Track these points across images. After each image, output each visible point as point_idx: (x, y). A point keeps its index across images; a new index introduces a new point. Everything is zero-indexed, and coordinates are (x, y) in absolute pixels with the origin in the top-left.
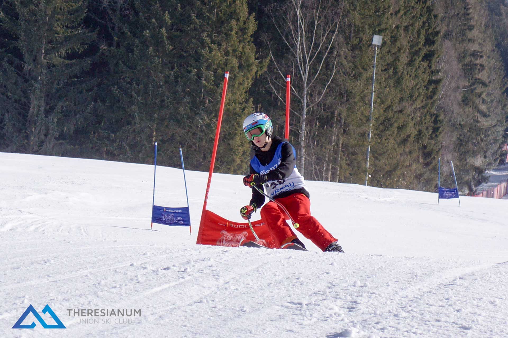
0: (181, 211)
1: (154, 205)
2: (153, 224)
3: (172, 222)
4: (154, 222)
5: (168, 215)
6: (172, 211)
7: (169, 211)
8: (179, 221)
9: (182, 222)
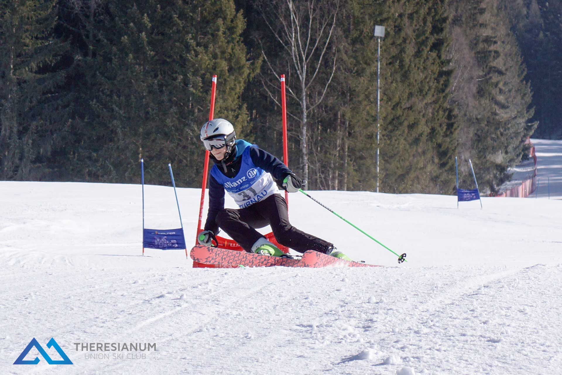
0: (174, 233)
1: (145, 228)
3: (166, 246)
4: (145, 247)
5: (160, 238)
7: (162, 234)
8: (173, 244)
9: (177, 245)
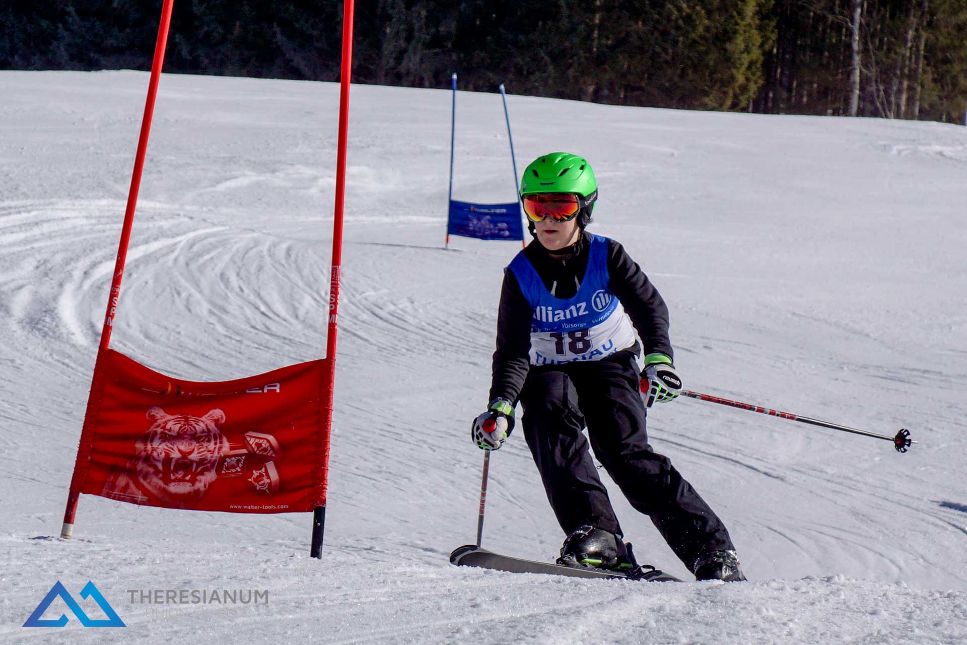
0: (504, 211)
1: (452, 199)
2: (452, 237)
3: (488, 233)
4: (452, 234)
5: (479, 219)
6: (486, 211)
7: (482, 211)
8: (500, 230)
9: (507, 233)
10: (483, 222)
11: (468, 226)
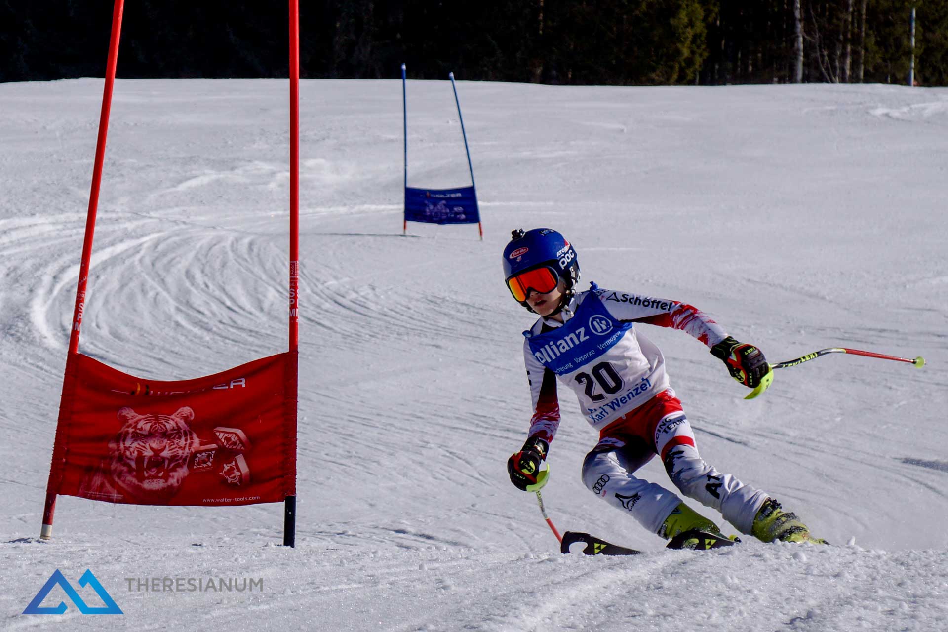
0: (459, 195)
1: (409, 185)
2: (409, 223)
3: (444, 217)
4: (409, 220)
5: (435, 205)
6: (442, 196)
7: (438, 196)
8: (456, 214)
9: (463, 216)
10: (439, 207)
11: (425, 212)
